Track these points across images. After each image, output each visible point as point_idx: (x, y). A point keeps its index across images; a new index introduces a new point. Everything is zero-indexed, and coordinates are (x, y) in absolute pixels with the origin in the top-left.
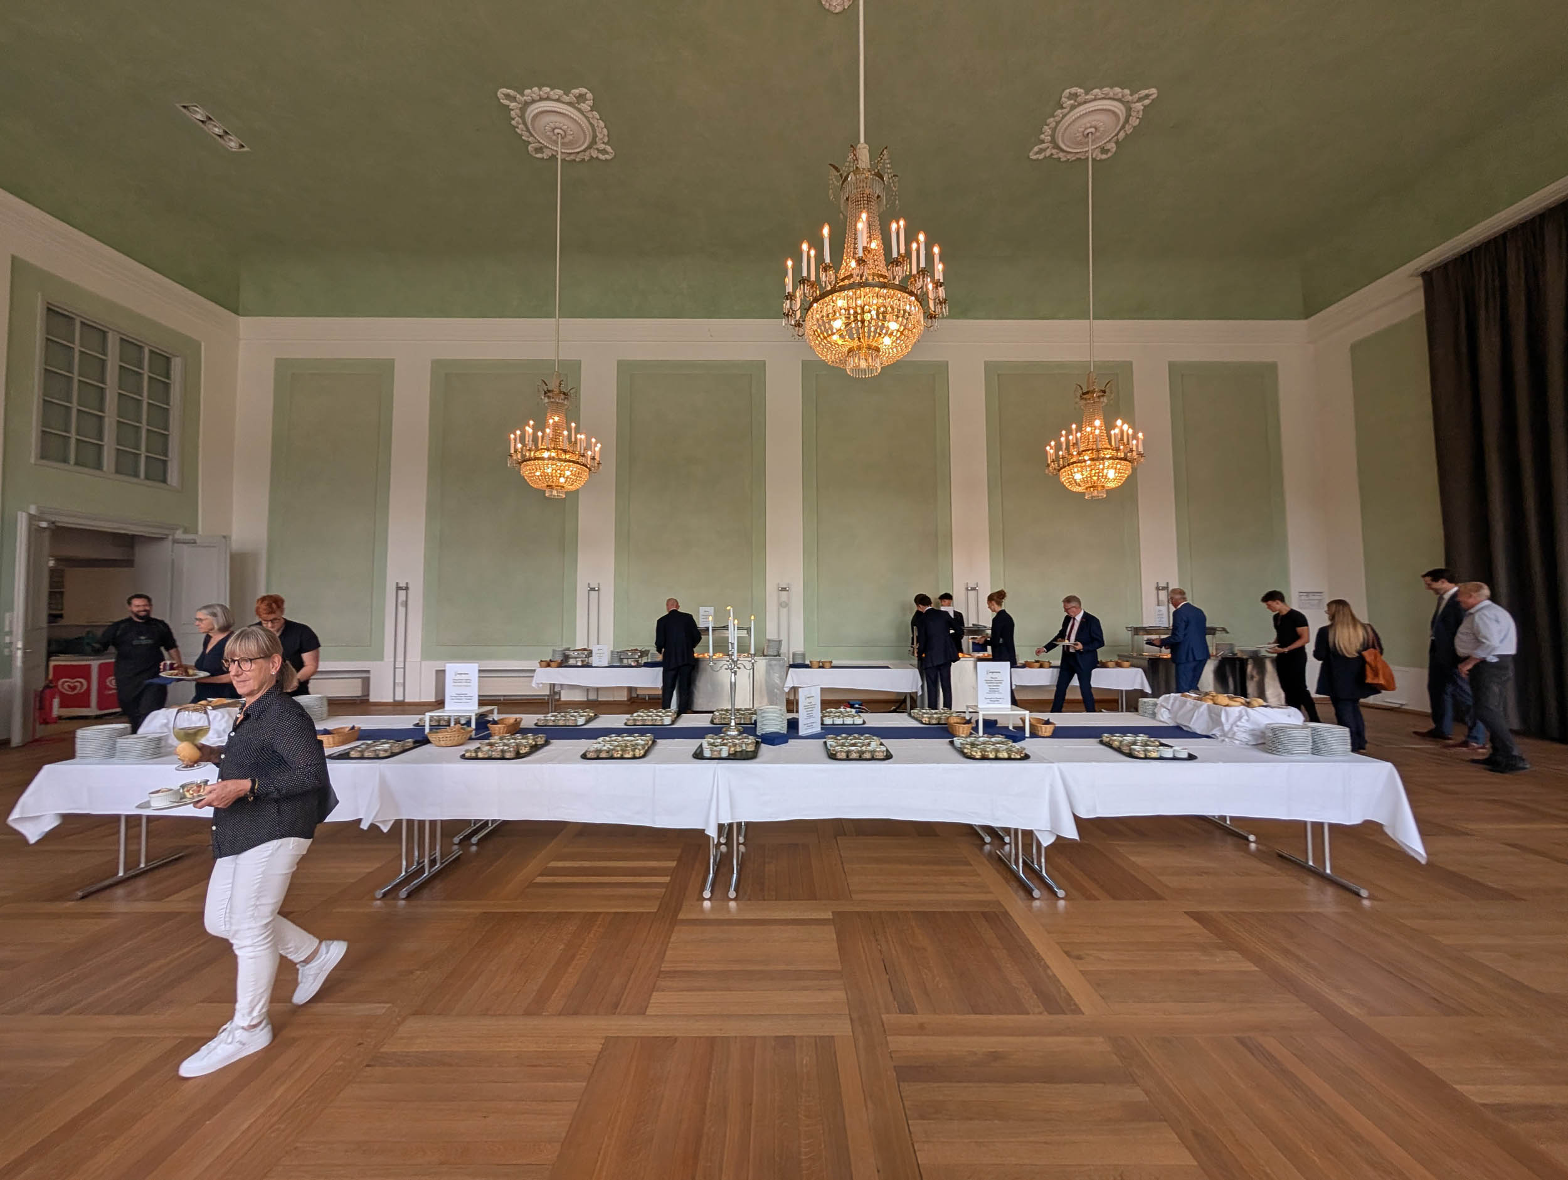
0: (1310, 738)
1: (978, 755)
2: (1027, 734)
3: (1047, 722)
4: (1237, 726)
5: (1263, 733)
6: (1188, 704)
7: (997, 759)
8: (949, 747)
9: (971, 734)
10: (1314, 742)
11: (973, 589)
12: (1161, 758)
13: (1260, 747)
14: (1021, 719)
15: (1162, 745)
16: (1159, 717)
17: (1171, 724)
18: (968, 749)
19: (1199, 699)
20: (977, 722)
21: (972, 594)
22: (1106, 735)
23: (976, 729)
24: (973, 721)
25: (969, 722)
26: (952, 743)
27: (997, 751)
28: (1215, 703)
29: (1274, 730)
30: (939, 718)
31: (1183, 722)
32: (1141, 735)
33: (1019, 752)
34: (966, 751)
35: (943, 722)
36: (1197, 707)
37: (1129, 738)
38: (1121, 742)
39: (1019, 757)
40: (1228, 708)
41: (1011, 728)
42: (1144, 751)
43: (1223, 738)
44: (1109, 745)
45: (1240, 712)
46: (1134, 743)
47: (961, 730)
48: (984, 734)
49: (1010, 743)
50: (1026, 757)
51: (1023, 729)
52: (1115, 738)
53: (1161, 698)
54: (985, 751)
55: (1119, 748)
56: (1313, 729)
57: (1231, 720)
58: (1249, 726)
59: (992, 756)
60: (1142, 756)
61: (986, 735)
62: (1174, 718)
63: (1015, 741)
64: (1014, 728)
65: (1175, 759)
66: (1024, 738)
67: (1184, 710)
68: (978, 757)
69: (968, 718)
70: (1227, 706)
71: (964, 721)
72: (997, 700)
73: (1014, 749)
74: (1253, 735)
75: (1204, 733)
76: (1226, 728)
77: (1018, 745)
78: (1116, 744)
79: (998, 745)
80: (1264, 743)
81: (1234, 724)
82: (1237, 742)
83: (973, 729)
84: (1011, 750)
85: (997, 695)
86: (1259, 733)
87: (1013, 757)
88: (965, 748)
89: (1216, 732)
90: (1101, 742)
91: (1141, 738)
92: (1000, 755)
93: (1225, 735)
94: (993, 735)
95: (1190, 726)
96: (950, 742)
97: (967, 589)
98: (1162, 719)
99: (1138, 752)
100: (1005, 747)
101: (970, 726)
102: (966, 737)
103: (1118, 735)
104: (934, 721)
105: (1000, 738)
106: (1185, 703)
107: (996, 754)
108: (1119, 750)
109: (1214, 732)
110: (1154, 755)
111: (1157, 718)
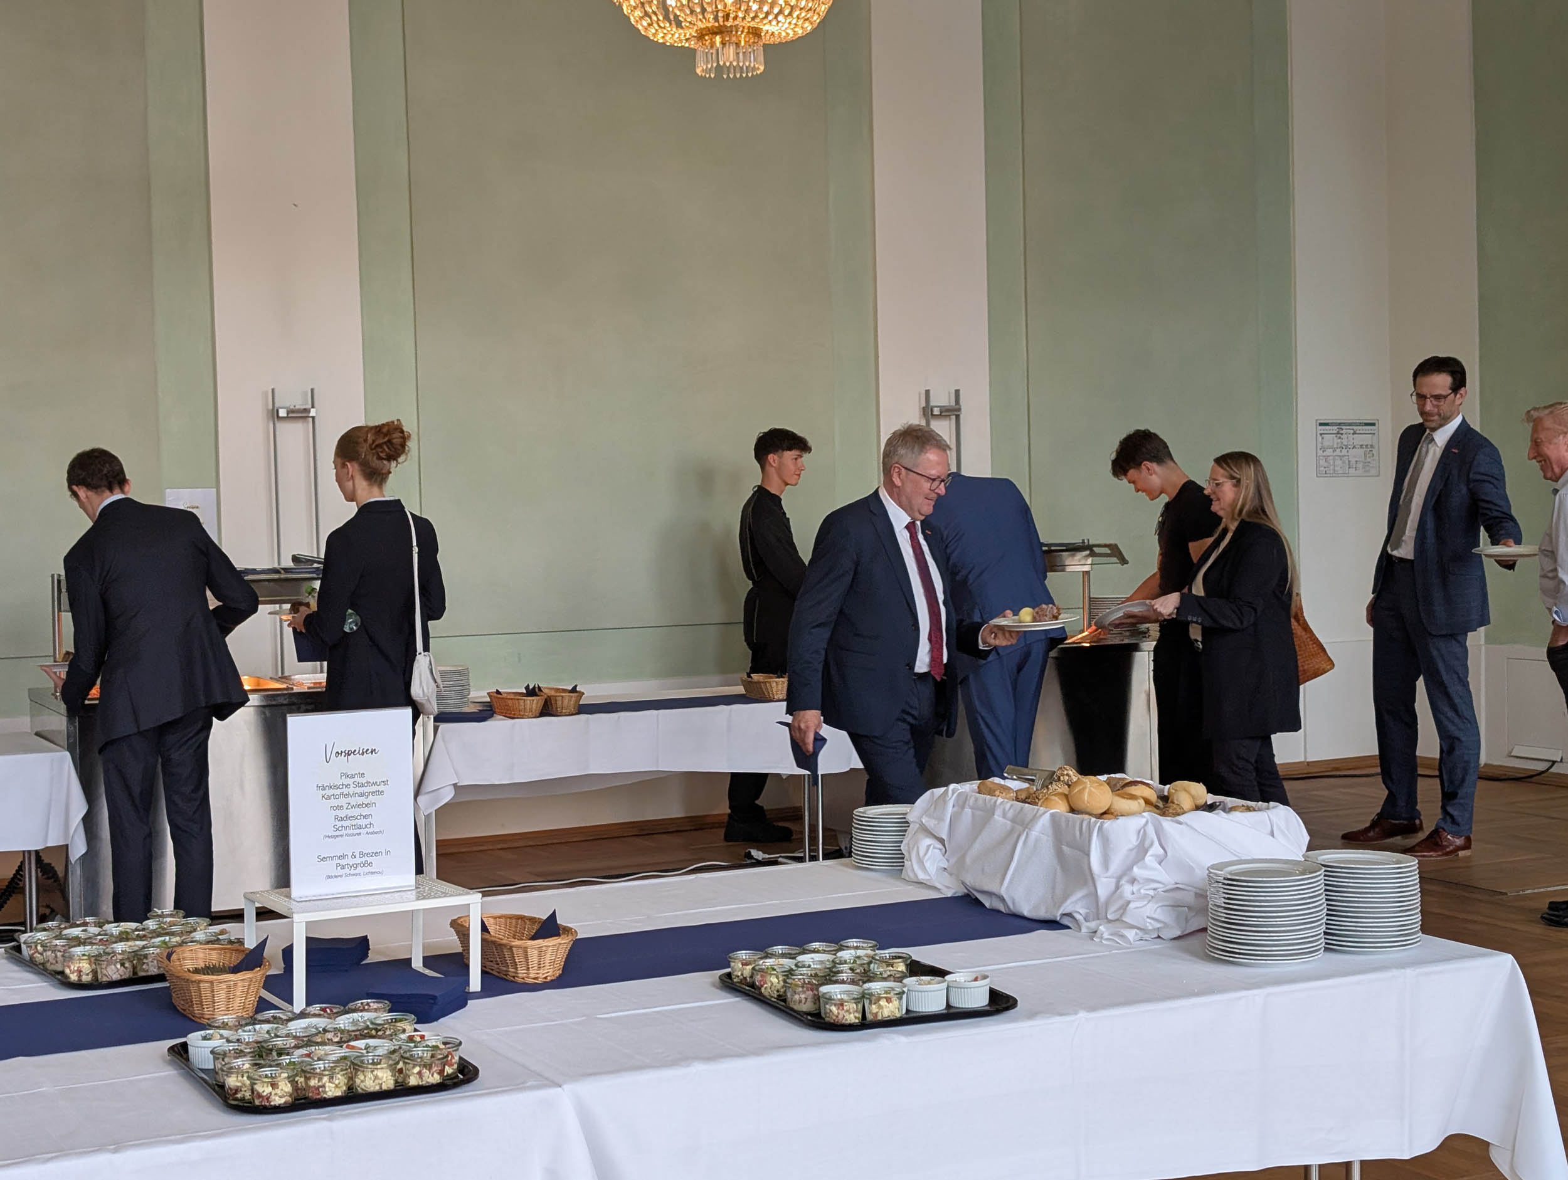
0: (1322, 899)
1: (281, 1094)
2: (475, 983)
3: (549, 928)
4: (1133, 881)
5: (1201, 895)
6: (998, 816)
7: (353, 1097)
8: (170, 1073)
9: (263, 1005)
10: (1332, 912)
11: (299, 415)
12: (911, 1019)
13: (1194, 941)
14: (454, 924)
15: (916, 969)
16: (913, 868)
17: (948, 888)
18: (239, 1072)
19: (1028, 799)
20: (288, 953)
21: (293, 435)
22: (743, 954)
23: (281, 985)
24: (273, 951)
25: (253, 959)
26: (181, 1052)
27: (354, 1066)
28: (1072, 810)
29: (1231, 882)
30: (138, 957)
31: (979, 880)
32: (853, 942)
33: (438, 1057)
34: (232, 1081)
35: (153, 971)
36: (1022, 824)
37: (815, 959)
38: (790, 973)
39: (436, 1079)
40: (1108, 824)
41: (417, 964)
42: (857, 1001)
43: (1093, 925)
44: (749, 990)
45: (1142, 834)
46: (830, 976)
47: (221, 996)
48: (309, 1003)
49: (408, 1026)
50: (466, 1074)
51: (457, 963)
52: (770, 962)
53: (920, 802)
54: (308, 1074)
55: (782, 998)
56: (1330, 870)
57: (1117, 863)
58: (1166, 877)
59: (333, 1088)
60: (852, 1018)
61: (315, 1008)
62: (956, 869)
63: (424, 1018)
64: (428, 961)
65: (952, 1015)
66: (459, 1000)
67: (987, 837)
68: (278, 1101)
69: (250, 944)
70: (1105, 814)
71: (236, 959)
72: (365, 862)
73: (419, 1051)
74: (1176, 906)
75: (1042, 914)
76: (1104, 888)
77: (433, 1033)
78: (772, 984)
79: (360, 1044)
80: (1205, 930)
81: (1125, 874)
82: (1131, 934)
83: (270, 983)
84: (407, 1058)
85: (366, 843)
86: (1190, 898)
87: (413, 1081)
88: (230, 1071)
89: (1076, 904)
90: (729, 984)
91: (855, 951)
92: (368, 1082)
93: (1098, 912)
94: (343, 1002)
95: (1003, 892)
96: (172, 1049)
97: (274, 415)
98: (922, 876)
99: (841, 1004)
100: (382, 1046)
101: (256, 976)
102: (240, 1025)
103: (779, 949)
104: (114, 972)
105: (373, 1013)
106: (991, 811)
107: (351, 1079)
108: (780, 1006)
109: (1067, 907)
110: (890, 1009)
111: (908, 873)
